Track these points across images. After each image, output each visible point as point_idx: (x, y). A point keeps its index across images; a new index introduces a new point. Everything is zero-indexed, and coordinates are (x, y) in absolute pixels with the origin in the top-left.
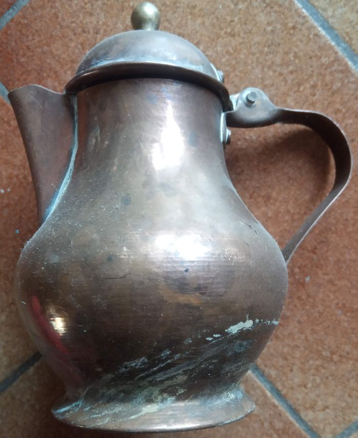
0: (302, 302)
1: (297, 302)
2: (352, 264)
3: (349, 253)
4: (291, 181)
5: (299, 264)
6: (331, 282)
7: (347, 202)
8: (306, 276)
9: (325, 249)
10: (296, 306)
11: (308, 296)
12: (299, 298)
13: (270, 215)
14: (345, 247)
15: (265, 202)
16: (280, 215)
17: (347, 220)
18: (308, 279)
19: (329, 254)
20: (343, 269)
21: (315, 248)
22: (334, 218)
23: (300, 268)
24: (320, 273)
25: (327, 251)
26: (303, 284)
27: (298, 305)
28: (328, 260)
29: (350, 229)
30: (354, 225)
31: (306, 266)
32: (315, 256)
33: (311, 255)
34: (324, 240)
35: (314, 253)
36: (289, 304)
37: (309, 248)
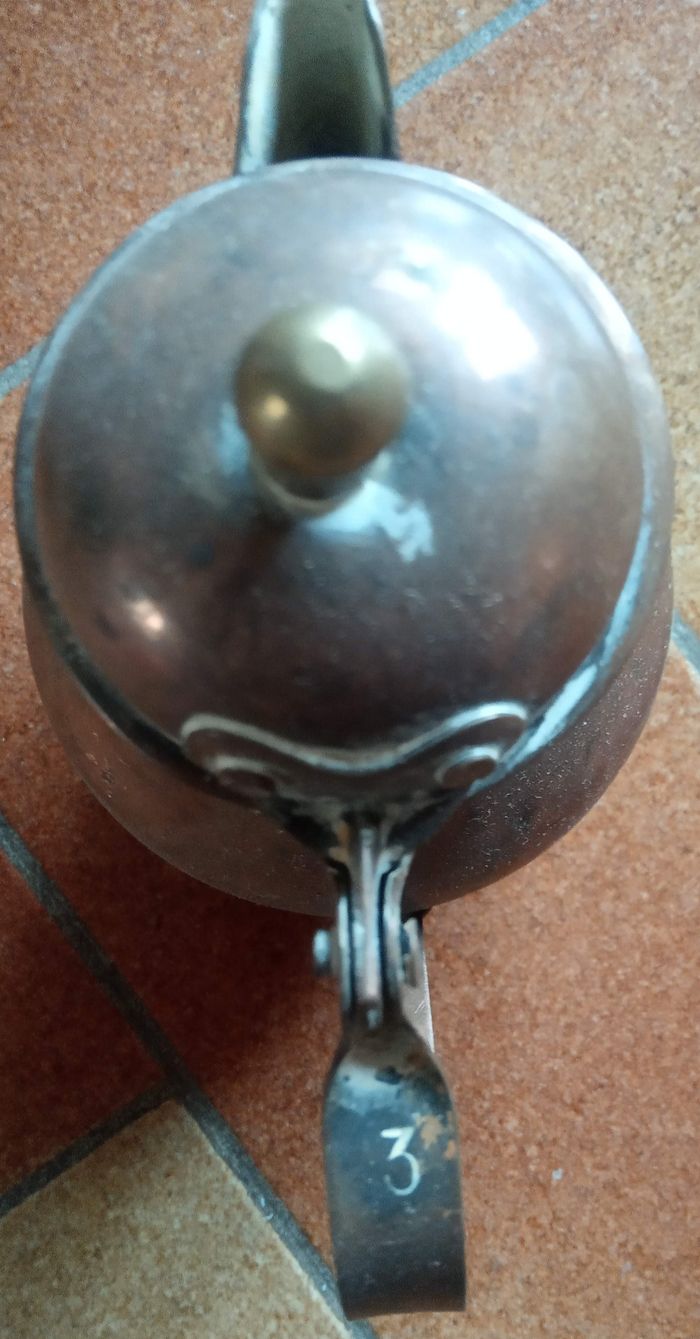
0: (539, 1232)
1: (526, 1231)
2: (667, 1147)
3: (661, 1122)
4: (537, 930)
5: (539, 1136)
6: (612, 1187)
7: (665, 994)
8: (554, 1167)
9: (606, 1103)
10: (522, 1241)
11: (556, 1219)
12: (533, 1222)
13: (481, 1005)
14: (652, 1104)
15: (472, 973)
16: (505, 1009)
17: (660, 1038)
18: (557, 1175)
19: (613, 1117)
20: (643, 1159)
21: (582, 1100)
22: (631, 1031)
23: (540, 1145)
24: (588, 1162)
25: (610, 1110)
26: (545, 1188)
27: (529, 1238)
28: (609, 1131)
29: (667, 1062)
30: (677, 1051)
31: (555, 1141)
32: (579, 1119)
33: (571, 1115)
34: (605, 1081)
35: (578, 1111)
36: (507, 1234)
37: (568, 1101)
